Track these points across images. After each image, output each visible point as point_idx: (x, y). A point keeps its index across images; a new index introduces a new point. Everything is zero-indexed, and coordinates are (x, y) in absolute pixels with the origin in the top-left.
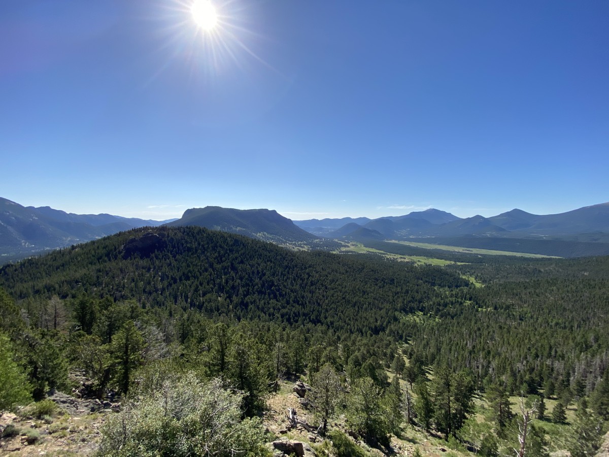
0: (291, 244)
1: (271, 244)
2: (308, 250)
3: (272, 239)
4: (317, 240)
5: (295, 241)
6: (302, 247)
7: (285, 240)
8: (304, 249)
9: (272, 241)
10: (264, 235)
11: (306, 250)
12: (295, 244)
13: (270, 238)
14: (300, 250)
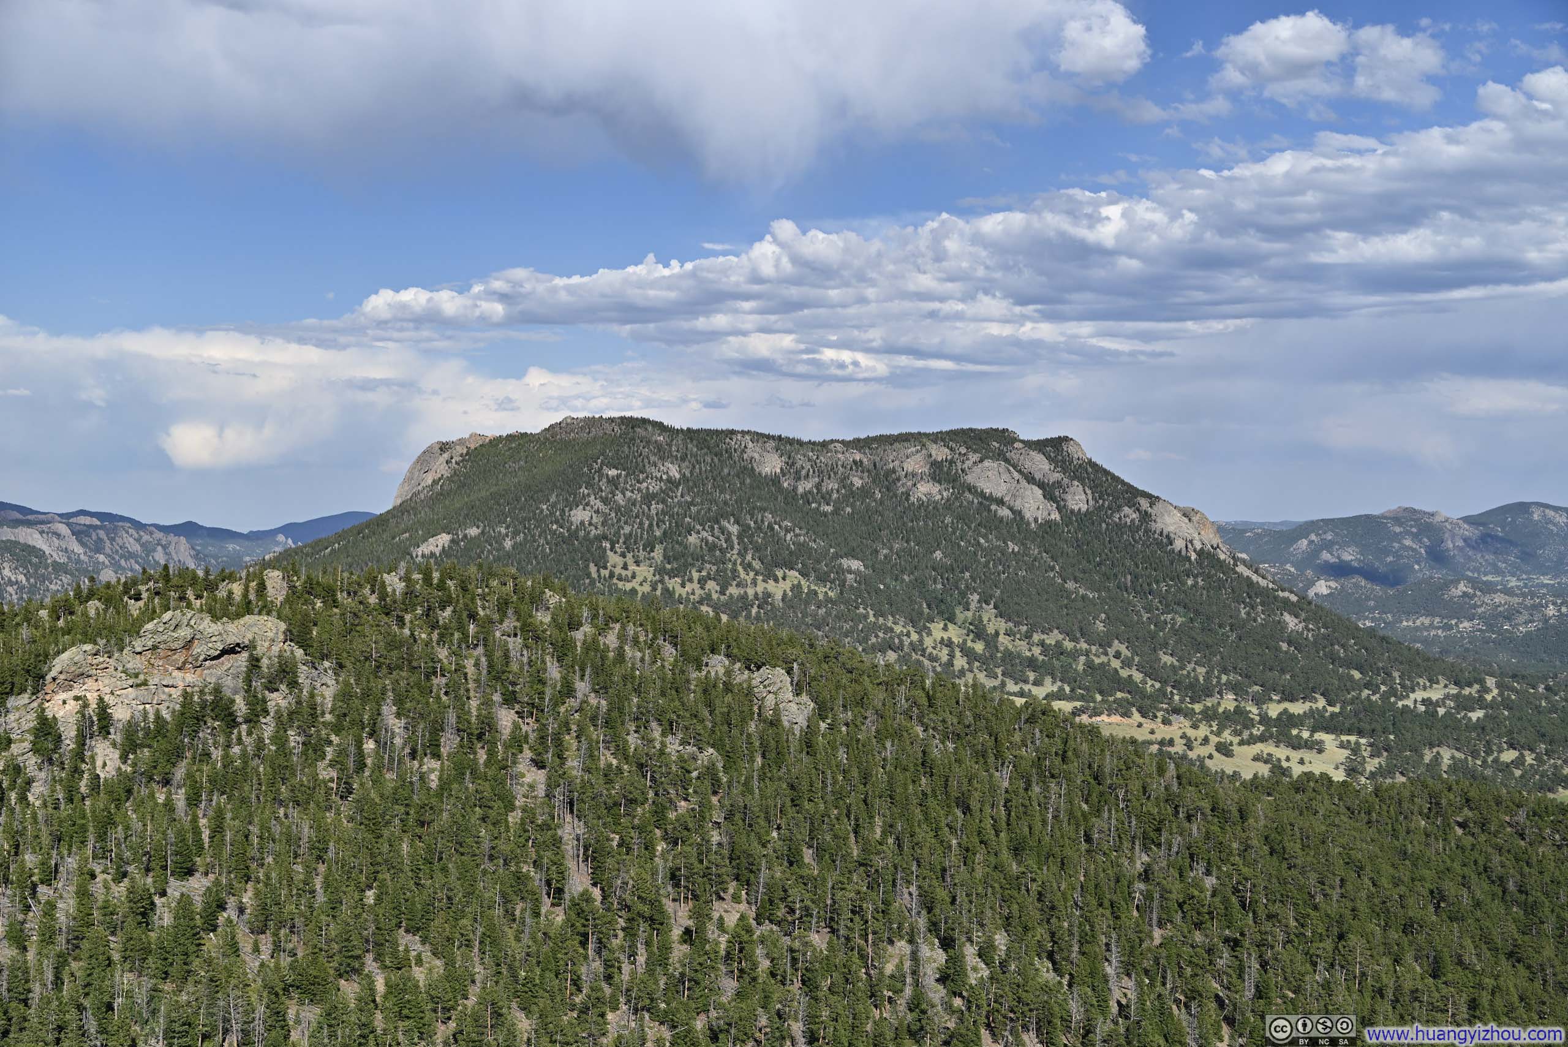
0: (1209, 715)
1: (1036, 714)
2: (1352, 771)
3: (1042, 670)
4: (1435, 695)
5: (1237, 689)
6: (1296, 744)
7: (1151, 686)
8: (1317, 765)
9: (1049, 686)
10: (978, 631)
11: (1339, 776)
12: (1237, 719)
13: (1032, 663)
14: (1279, 770)
